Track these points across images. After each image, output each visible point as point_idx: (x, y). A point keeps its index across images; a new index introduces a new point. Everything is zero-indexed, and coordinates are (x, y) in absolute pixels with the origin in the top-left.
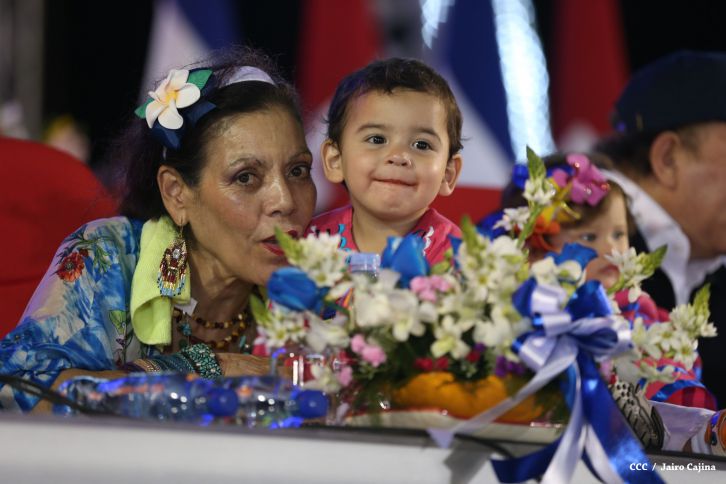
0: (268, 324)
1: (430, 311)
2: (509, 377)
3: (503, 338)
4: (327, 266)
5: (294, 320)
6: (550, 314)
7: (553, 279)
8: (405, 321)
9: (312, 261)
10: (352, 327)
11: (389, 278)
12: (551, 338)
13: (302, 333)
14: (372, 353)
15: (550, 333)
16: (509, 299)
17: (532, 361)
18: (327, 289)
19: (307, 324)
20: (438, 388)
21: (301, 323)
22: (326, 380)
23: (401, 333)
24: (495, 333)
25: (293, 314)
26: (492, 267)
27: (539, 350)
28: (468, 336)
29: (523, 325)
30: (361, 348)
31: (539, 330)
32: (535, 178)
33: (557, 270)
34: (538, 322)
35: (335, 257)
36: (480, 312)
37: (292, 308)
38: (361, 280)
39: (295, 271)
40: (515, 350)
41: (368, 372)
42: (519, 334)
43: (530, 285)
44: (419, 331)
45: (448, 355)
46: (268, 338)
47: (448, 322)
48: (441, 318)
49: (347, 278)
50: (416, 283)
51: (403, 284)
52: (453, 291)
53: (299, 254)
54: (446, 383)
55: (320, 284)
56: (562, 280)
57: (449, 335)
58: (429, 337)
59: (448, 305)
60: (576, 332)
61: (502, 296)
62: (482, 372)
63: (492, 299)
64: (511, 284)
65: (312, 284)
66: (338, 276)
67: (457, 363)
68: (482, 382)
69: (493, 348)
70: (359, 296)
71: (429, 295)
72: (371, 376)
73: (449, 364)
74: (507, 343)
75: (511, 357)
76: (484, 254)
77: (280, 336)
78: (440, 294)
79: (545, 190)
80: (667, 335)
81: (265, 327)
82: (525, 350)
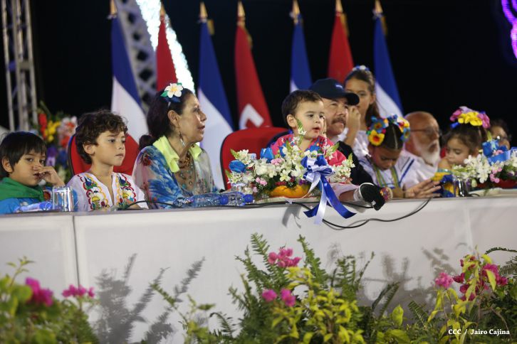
0: (231, 177)
1: (279, 169)
2: (304, 185)
3: (300, 174)
4: (246, 159)
6: (312, 166)
7: (311, 156)
8: (272, 172)
9: (242, 158)
10: (255, 175)
11: (265, 161)
12: (314, 173)
13: (241, 179)
14: (263, 182)
15: (314, 171)
16: (300, 163)
17: (310, 180)
18: (247, 165)
19: (242, 176)
20: (283, 190)
21: (240, 176)
22: (249, 191)
23: (271, 176)
24: (298, 173)
25: (238, 174)
26: (295, 154)
27: (311, 176)
28: (290, 175)
29: (305, 170)
30: (259, 181)
31: (310, 171)
33: (312, 153)
34: (309, 169)
35: (248, 156)
36: (292, 167)
37: (239, 172)
39: (238, 161)
40: (304, 177)
41: (262, 188)
42: (305, 173)
43: (306, 158)
44: (276, 175)
45: (285, 181)
46: (232, 181)
47: (284, 171)
48: (282, 170)
49: (252, 162)
50: (272, 161)
51: (269, 162)
52: (283, 162)
53: (238, 156)
54: (285, 189)
55: (245, 164)
56: (313, 156)
57: (285, 175)
58: (278, 176)
59: (283, 166)
60: (320, 170)
61: (298, 162)
62: (295, 185)
63: (295, 163)
64: (301, 159)
65: (243, 164)
66: (250, 161)
67: (288, 182)
68: (295, 187)
69: (297, 177)
70: (257, 167)
71: (277, 164)
73: (286, 183)
74: (301, 176)
75: (304, 179)
77: (235, 180)
78: (280, 164)
80: (342, 168)
82: (307, 177)
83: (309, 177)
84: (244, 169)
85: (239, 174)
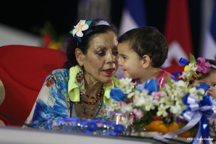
0: (109, 104)
1: (156, 102)
2: (180, 123)
3: (179, 111)
4: (127, 87)
5: (117, 104)
6: (193, 104)
7: (196, 94)
8: (149, 105)
9: (123, 86)
10: (134, 106)
11: (145, 92)
12: (193, 111)
13: (119, 108)
14: (139, 114)
15: (193, 110)
16: (181, 100)
17: (187, 119)
18: (127, 95)
19: (121, 105)
20: (158, 125)
21: (119, 104)
22: (126, 122)
23: (148, 108)
24: (176, 109)
25: (116, 102)
26: (175, 89)
27: (189, 115)
28: (168, 110)
29: (185, 107)
30: (136, 112)
31: (189, 109)
32: (192, 63)
33: (197, 91)
34: (189, 106)
35: (130, 85)
36: (173, 103)
37: (117, 100)
38: (137, 92)
39: (117, 89)
40: (182, 115)
41: (138, 120)
42: (183, 110)
43: (188, 95)
44: (153, 108)
45: (162, 116)
46: (109, 108)
47: (162, 106)
48: (160, 104)
49: (133, 91)
50: (153, 93)
51: (150, 94)
52: (164, 96)
53: (119, 84)
54: (161, 124)
55: (125, 93)
56: (199, 94)
57: (162, 109)
58: (156, 109)
59: (162, 101)
60: (202, 110)
61: (179, 98)
62: (172, 121)
63: (176, 99)
64: (182, 95)
65: (122, 93)
66: (130, 91)
67: (165, 118)
68: (172, 124)
69: (176, 114)
70: (136, 97)
71: (157, 97)
72: (139, 121)
73: (162, 118)
74: (180, 113)
75: (181, 117)
76: (173, 85)
77: (112, 108)
78: (160, 97)
79: (195, 67)
81: (108, 105)
82: (185, 115)
83: (187, 116)
84: (125, 99)
85: (119, 103)
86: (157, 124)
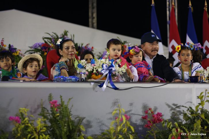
2: (101, 75)
4: (83, 63)
6: (105, 67)
8: (89, 69)
10: (86, 70)
14: (87, 73)
16: (101, 66)
19: (82, 70)
23: (89, 71)
24: (100, 70)
25: (80, 69)
27: (104, 71)
28: (97, 71)
31: (104, 69)
36: (99, 67)
40: (101, 72)
42: (102, 70)
43: (104, 64)
45: (95, 72)
47: (95, 69)
50: (92, 65)
53: (80, 62)
58: (93, 71)
64: (102, 64)
65: (82, 65)
66: (84, 64)
68: (99, 75)
70: (87, 66)
73: (95, 74)
76: (97, 61)
80: (122, 69)
82: (102, 72)
83: (103, 72)
84: (83, 67)
86: (94, 76)
